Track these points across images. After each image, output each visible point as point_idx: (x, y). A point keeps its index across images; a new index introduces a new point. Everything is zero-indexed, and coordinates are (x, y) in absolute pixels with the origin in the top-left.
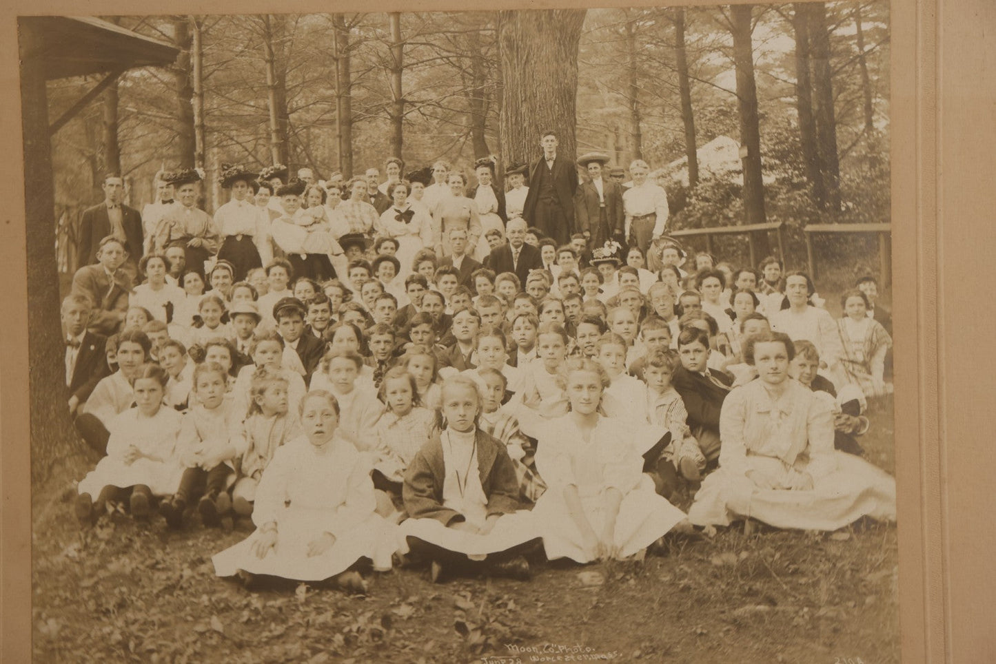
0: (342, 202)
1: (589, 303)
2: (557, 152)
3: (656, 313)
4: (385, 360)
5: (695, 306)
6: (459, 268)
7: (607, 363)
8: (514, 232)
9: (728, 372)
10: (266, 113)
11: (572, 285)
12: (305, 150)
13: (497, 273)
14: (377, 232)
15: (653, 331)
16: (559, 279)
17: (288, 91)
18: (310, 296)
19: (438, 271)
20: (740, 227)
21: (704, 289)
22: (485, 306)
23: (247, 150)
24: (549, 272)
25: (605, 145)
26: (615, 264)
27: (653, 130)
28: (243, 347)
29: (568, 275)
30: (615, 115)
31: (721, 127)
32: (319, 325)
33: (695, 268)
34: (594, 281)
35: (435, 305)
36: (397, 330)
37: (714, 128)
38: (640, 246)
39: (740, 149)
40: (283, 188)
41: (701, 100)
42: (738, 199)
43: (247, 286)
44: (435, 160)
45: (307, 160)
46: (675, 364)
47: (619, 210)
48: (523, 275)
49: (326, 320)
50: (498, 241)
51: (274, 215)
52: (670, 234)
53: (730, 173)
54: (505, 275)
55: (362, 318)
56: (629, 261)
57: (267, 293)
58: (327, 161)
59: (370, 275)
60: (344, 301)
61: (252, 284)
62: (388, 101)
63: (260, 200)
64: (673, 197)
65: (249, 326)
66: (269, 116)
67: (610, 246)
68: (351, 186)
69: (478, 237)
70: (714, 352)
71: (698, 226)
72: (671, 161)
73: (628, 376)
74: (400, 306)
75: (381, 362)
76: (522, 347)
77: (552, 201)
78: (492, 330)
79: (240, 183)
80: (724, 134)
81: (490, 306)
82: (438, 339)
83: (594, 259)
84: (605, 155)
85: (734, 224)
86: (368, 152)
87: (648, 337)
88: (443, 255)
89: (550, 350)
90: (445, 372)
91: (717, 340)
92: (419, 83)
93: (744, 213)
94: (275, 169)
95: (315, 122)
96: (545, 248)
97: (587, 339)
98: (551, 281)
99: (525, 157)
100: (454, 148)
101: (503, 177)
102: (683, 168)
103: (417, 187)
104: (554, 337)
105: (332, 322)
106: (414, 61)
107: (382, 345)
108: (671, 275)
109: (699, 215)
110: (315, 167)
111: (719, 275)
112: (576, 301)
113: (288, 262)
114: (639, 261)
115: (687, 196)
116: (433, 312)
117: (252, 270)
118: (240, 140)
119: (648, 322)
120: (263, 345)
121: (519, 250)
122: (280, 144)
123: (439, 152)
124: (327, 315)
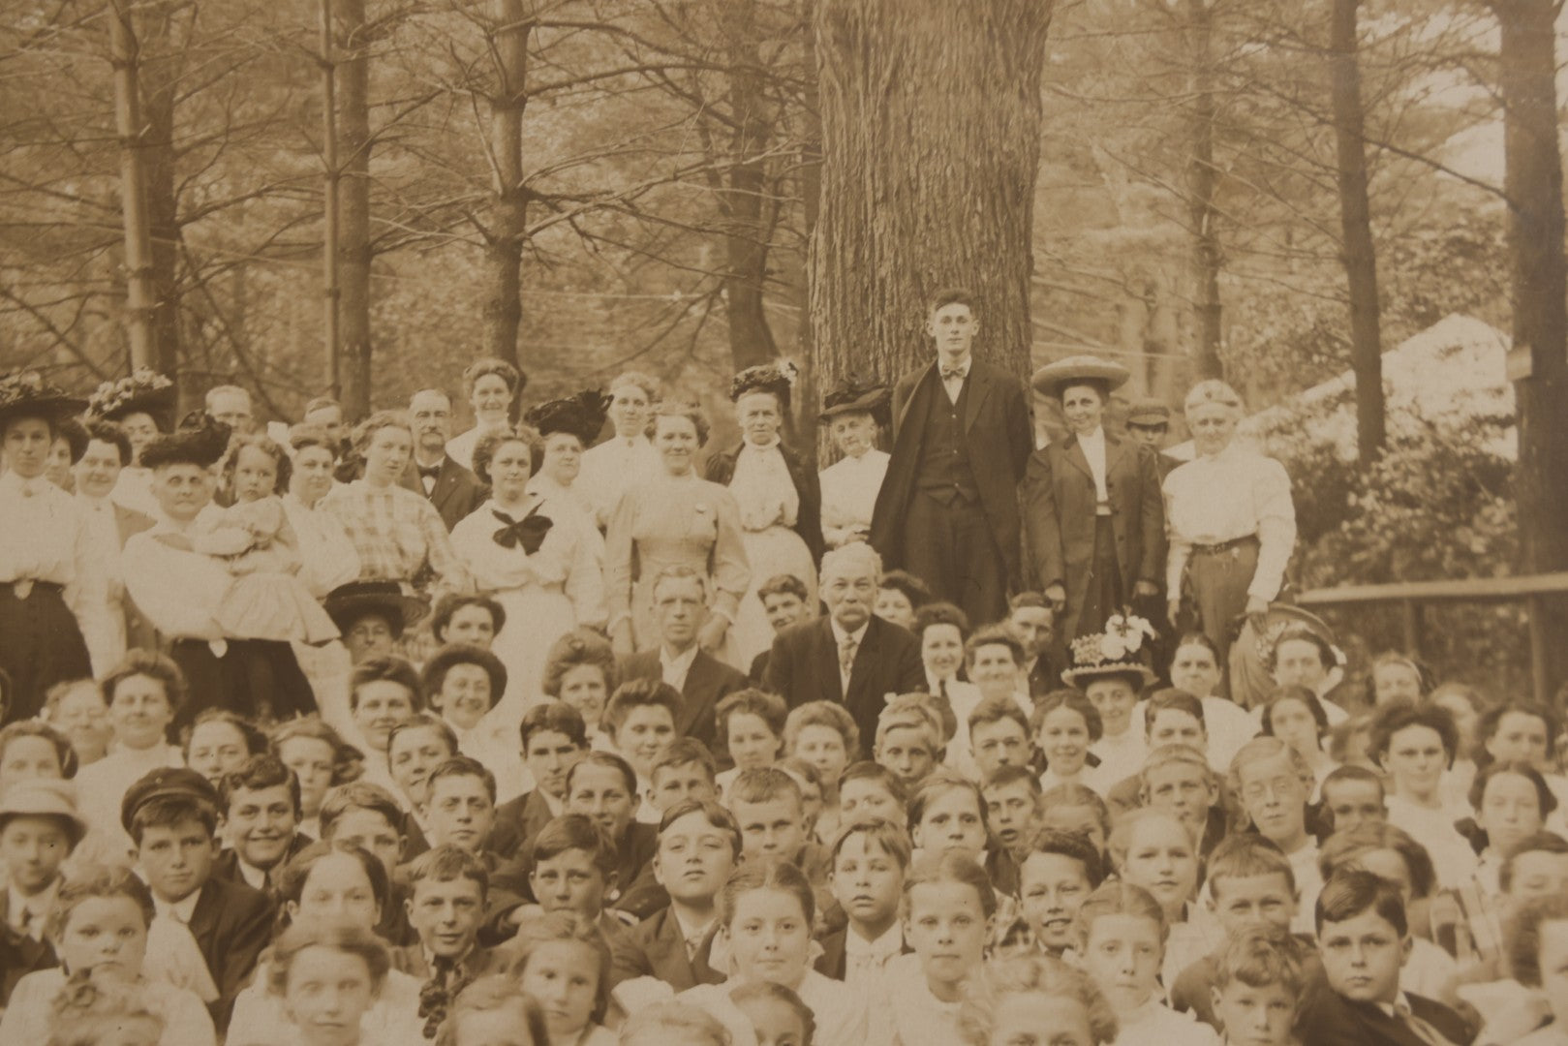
0: (338, 488)
1: (1059, 794)
2: (973, 353)
3: (1253, 828)
4: (457, 955)
5: (1368, 809)
6: (679, 687)
7: (1107, 970)
8: (843, 584)
9: (1463, 1005)
10: (112, 219)
11: (1010, 742)
12: (228, 331)
13: (792, 704)
14: (439, 577)
15: (1243, 881)
16: (973, 722)
17: (177, 155)
18: (234, 764)
19: (617, 693)
20: (1503, 583)
21: (1394, 761)
22: (754, 800)
23: (51, 328)
24: (943, 703)
25: (1115, 336)
26: (1135, 683)
27: (1257, 294)
28: (27, 917)
29: (998, 712)
30: (1147, 247)
31: (1456, 290)
32: (260, 852)
33: (1370, 698)
34: (1074, 732)
35: (607, 794)
36: (493, 866)
37: (1436, 290)
38: (1210, 632)
39: (1509, 354)
40: (160, 444)
41: (1398, 209)
42: (1500, 501)
43: (46, 733)
44: (617, 369)
45: (234, 363)
46: (1306, 979)
47: (1150, 523)
48: (865, 710)
49: (282, 835)
50: (795, 610)
51: (131, 522)
52: (1297, 598)
53: (1478, 422)
54: (813, 708)
55: (391, 832)
56: (1177, 673)
57: (105, 753)
58: (293, 366)
59: (417, 704)
60: (336, 780)
61: (60, 727)
62: (479, 194)
63: (89, 478)
64: (1310, 491)
65: (48, 854)
66: (121, 227)
67: (1123, 629)
68: (365, 441)
69: (739, 596)
70: (1421, 945)
71: (1380, 574)
72: (1307, 386)
73: (1169, 1012)
74: (504, 797)
75: (444, 963)
76: (861, 920)
77: (958, 494)
78: (772, 870)
79: (31, 426)
80: (1463, 310)
81: (768, 798)
82: (615, 895)
83: (1073, 666)
84: (1113, 365)
85: (1486, 573)
86: (417, 341)
87: (1229, 897)
88: (635, 648)
89: (943, 931)
90: (633, 992)
91: (1432, 910)
92: (572, 144)
93: (1516, 543)
94: (138, 387)
95: (260, 250)
96: (934, 633)
97: (1050, 900)
98: (950, 729)
99: (882, 366)
100: (671, 336)
101: (815, 421)
102: (1342, 407)
103: (562, 448)
104: (957, 894)
105: (298, 843)
106: (562, 76)
107: (447, 912)
108: (1299, 717)
109: (1384, 545)
110: (258, 383)
111: (1441, 722)
112: (1019, 789)
113: (170, 663)
114: (1205, 674)
115: (1351, 487)
116: (602, 815)
117: (60, 688)
118: (32, 297)
119: (1229, 853)
120: (89, 910)
121: (858, 636)
122: (154, 312)
123: (627, 345)
124: (284, 821)
